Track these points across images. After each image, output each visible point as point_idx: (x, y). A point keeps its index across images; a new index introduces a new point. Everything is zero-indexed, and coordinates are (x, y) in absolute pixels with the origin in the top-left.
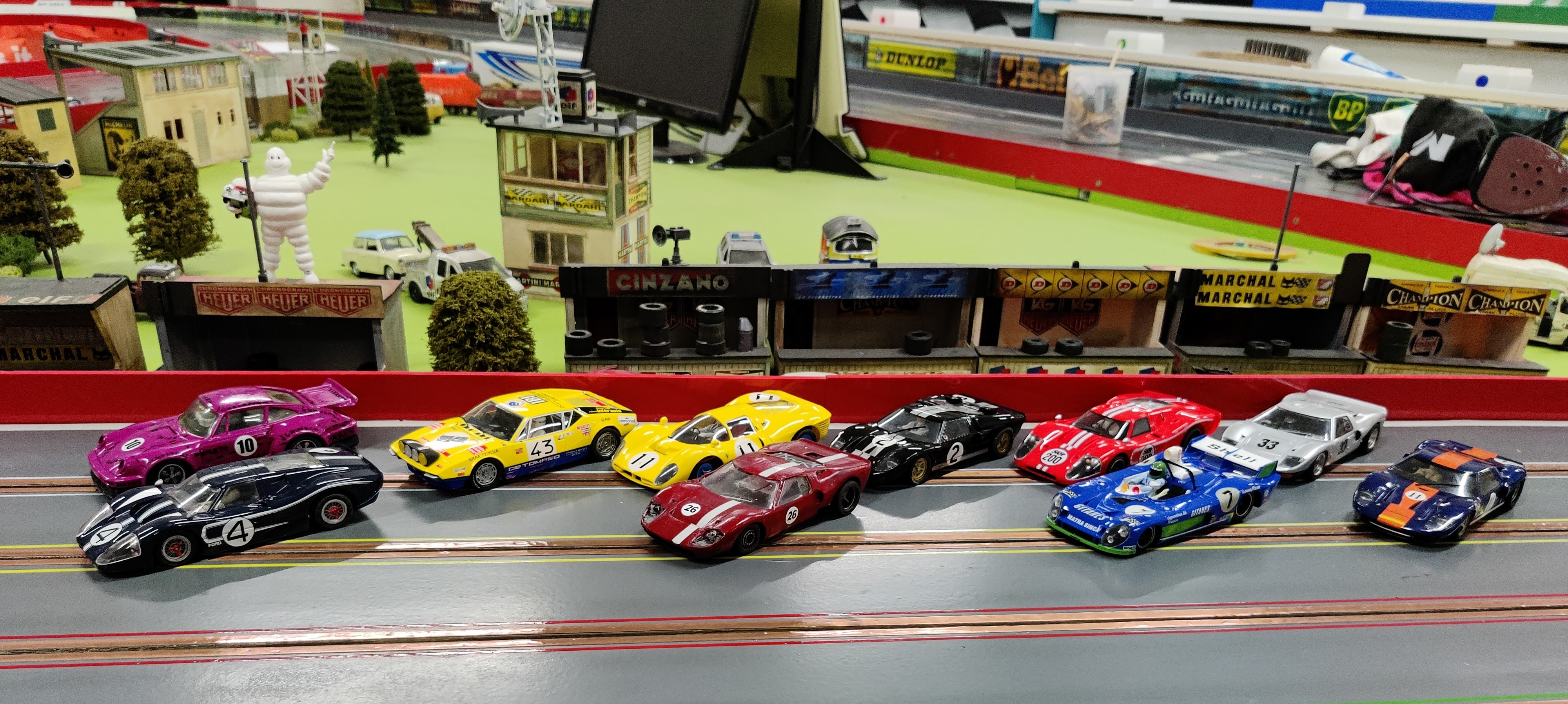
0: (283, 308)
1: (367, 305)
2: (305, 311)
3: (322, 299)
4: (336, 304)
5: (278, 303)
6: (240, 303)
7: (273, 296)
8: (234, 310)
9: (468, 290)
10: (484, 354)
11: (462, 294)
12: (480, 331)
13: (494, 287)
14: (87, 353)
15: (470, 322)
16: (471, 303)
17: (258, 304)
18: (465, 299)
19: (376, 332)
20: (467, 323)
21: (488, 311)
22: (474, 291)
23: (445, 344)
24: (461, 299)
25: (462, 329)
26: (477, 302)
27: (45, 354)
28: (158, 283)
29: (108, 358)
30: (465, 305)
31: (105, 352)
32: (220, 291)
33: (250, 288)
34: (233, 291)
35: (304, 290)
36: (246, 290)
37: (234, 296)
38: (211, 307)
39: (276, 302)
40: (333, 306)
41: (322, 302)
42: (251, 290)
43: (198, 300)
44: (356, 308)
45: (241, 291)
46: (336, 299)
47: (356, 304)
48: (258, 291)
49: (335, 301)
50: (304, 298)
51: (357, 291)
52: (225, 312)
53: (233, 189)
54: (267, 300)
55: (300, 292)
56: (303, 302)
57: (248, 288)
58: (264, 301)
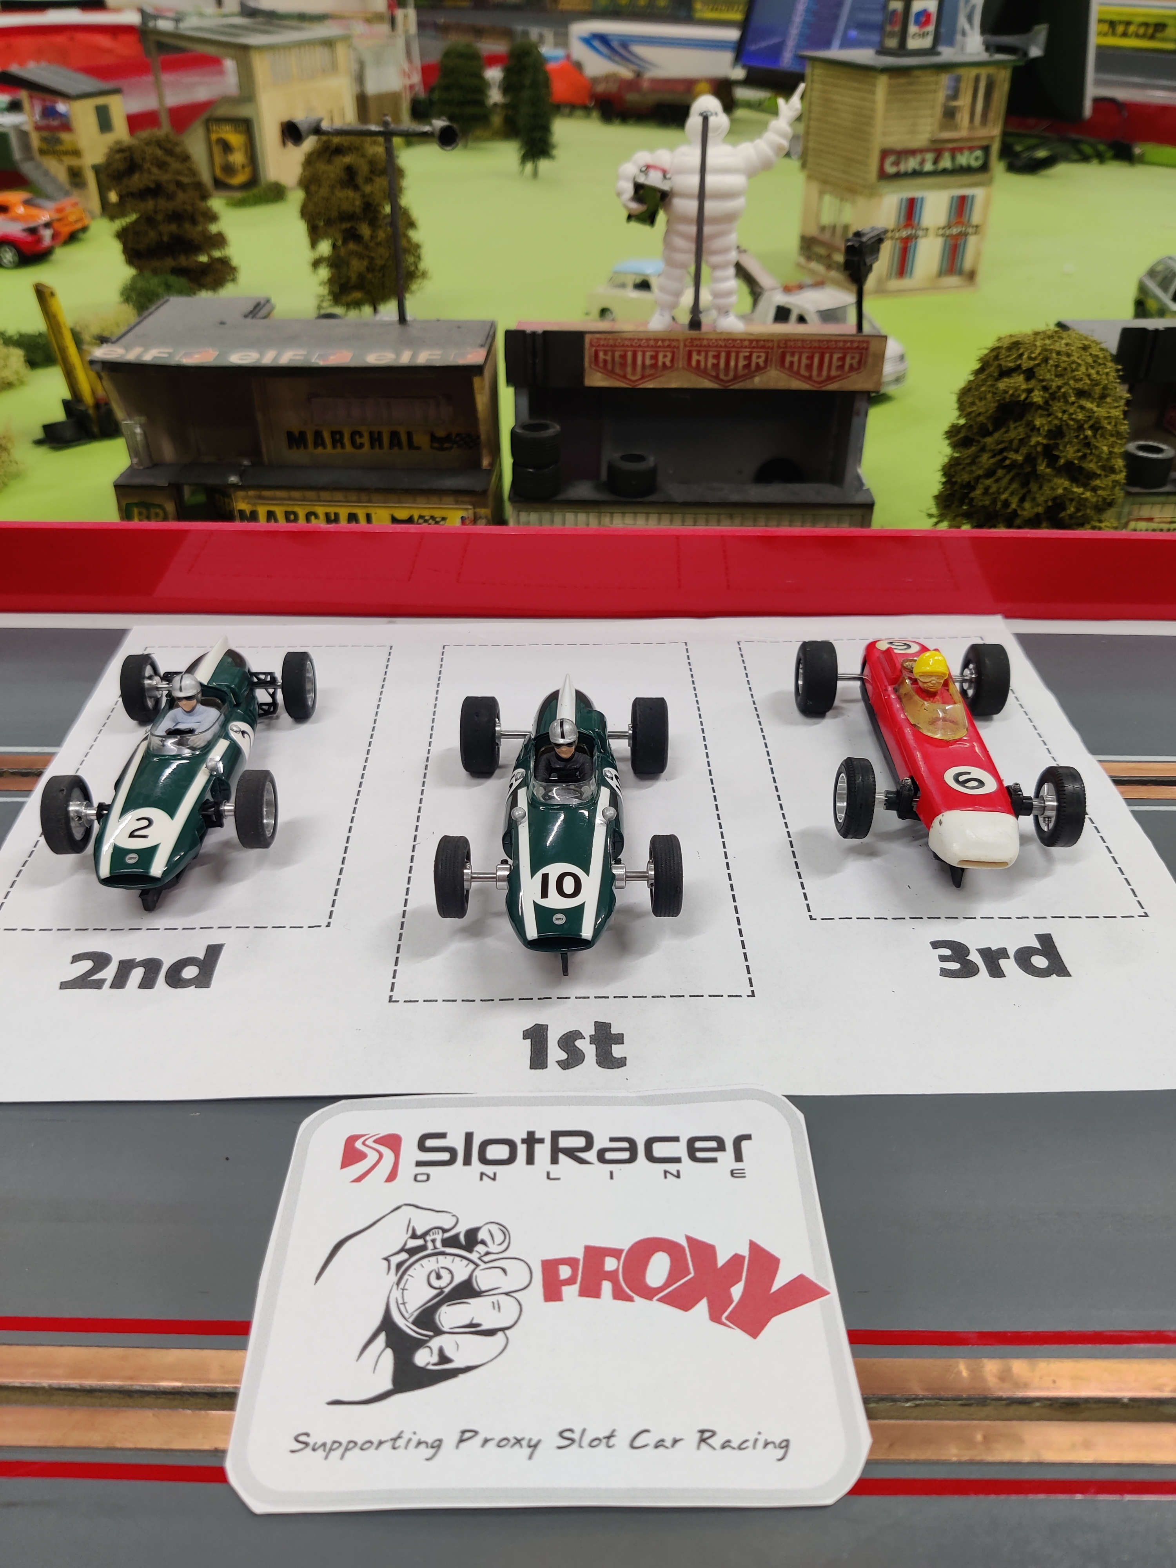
0: (722, 376)
1: (859, 368)
2: (757, 380)
3: (788, 359)
4: (809, 367)
5: (716, 366)
6: (654, 366)
7: (711, 354)
8: (643, 377)
9: (1057, 366)
10: (1067, 484)
11: (1046, 373)
12: (1070, 442)
13: (1100, 361)
14: (422, 439)
15: (1056, 426)
16: (1063, 390)
17: (683, 368)
18: (1050, 383)
19: (858, 414)
20: (1050, 428)
21: (1089, 405)
22: (1069, 369)
23: (994, 464)
24: (1044, 383)
25: (1040, 439)
26: (1074, 389)
27: (362, 440)
28: (534, 334)
29: (451, 448)
30: (1051, 394)
31: (448, 438)
32: (627, 346)
33: (673, 340)
34: (648, 346)
35: (762, 343)
36: (666, 343)
37: (648, 354)
38: (610, 373)
39: (713, 365)
40: (803, 372)
41: (787, 364)
42: (674, 344)
43: (590, 362)
44: (839, 373)
45: (659, 347)
46: (811, 358)
47: (841, 367)
48: (685, 346)
49: (809, 362)
50: (759, 357)
51: (849, 344)
52: (627, 382)
53: (647, 169)
54: (698, 362)
55: (754, 347)
56: (757, 364)
57: (669, 340)
58: (694, 363)
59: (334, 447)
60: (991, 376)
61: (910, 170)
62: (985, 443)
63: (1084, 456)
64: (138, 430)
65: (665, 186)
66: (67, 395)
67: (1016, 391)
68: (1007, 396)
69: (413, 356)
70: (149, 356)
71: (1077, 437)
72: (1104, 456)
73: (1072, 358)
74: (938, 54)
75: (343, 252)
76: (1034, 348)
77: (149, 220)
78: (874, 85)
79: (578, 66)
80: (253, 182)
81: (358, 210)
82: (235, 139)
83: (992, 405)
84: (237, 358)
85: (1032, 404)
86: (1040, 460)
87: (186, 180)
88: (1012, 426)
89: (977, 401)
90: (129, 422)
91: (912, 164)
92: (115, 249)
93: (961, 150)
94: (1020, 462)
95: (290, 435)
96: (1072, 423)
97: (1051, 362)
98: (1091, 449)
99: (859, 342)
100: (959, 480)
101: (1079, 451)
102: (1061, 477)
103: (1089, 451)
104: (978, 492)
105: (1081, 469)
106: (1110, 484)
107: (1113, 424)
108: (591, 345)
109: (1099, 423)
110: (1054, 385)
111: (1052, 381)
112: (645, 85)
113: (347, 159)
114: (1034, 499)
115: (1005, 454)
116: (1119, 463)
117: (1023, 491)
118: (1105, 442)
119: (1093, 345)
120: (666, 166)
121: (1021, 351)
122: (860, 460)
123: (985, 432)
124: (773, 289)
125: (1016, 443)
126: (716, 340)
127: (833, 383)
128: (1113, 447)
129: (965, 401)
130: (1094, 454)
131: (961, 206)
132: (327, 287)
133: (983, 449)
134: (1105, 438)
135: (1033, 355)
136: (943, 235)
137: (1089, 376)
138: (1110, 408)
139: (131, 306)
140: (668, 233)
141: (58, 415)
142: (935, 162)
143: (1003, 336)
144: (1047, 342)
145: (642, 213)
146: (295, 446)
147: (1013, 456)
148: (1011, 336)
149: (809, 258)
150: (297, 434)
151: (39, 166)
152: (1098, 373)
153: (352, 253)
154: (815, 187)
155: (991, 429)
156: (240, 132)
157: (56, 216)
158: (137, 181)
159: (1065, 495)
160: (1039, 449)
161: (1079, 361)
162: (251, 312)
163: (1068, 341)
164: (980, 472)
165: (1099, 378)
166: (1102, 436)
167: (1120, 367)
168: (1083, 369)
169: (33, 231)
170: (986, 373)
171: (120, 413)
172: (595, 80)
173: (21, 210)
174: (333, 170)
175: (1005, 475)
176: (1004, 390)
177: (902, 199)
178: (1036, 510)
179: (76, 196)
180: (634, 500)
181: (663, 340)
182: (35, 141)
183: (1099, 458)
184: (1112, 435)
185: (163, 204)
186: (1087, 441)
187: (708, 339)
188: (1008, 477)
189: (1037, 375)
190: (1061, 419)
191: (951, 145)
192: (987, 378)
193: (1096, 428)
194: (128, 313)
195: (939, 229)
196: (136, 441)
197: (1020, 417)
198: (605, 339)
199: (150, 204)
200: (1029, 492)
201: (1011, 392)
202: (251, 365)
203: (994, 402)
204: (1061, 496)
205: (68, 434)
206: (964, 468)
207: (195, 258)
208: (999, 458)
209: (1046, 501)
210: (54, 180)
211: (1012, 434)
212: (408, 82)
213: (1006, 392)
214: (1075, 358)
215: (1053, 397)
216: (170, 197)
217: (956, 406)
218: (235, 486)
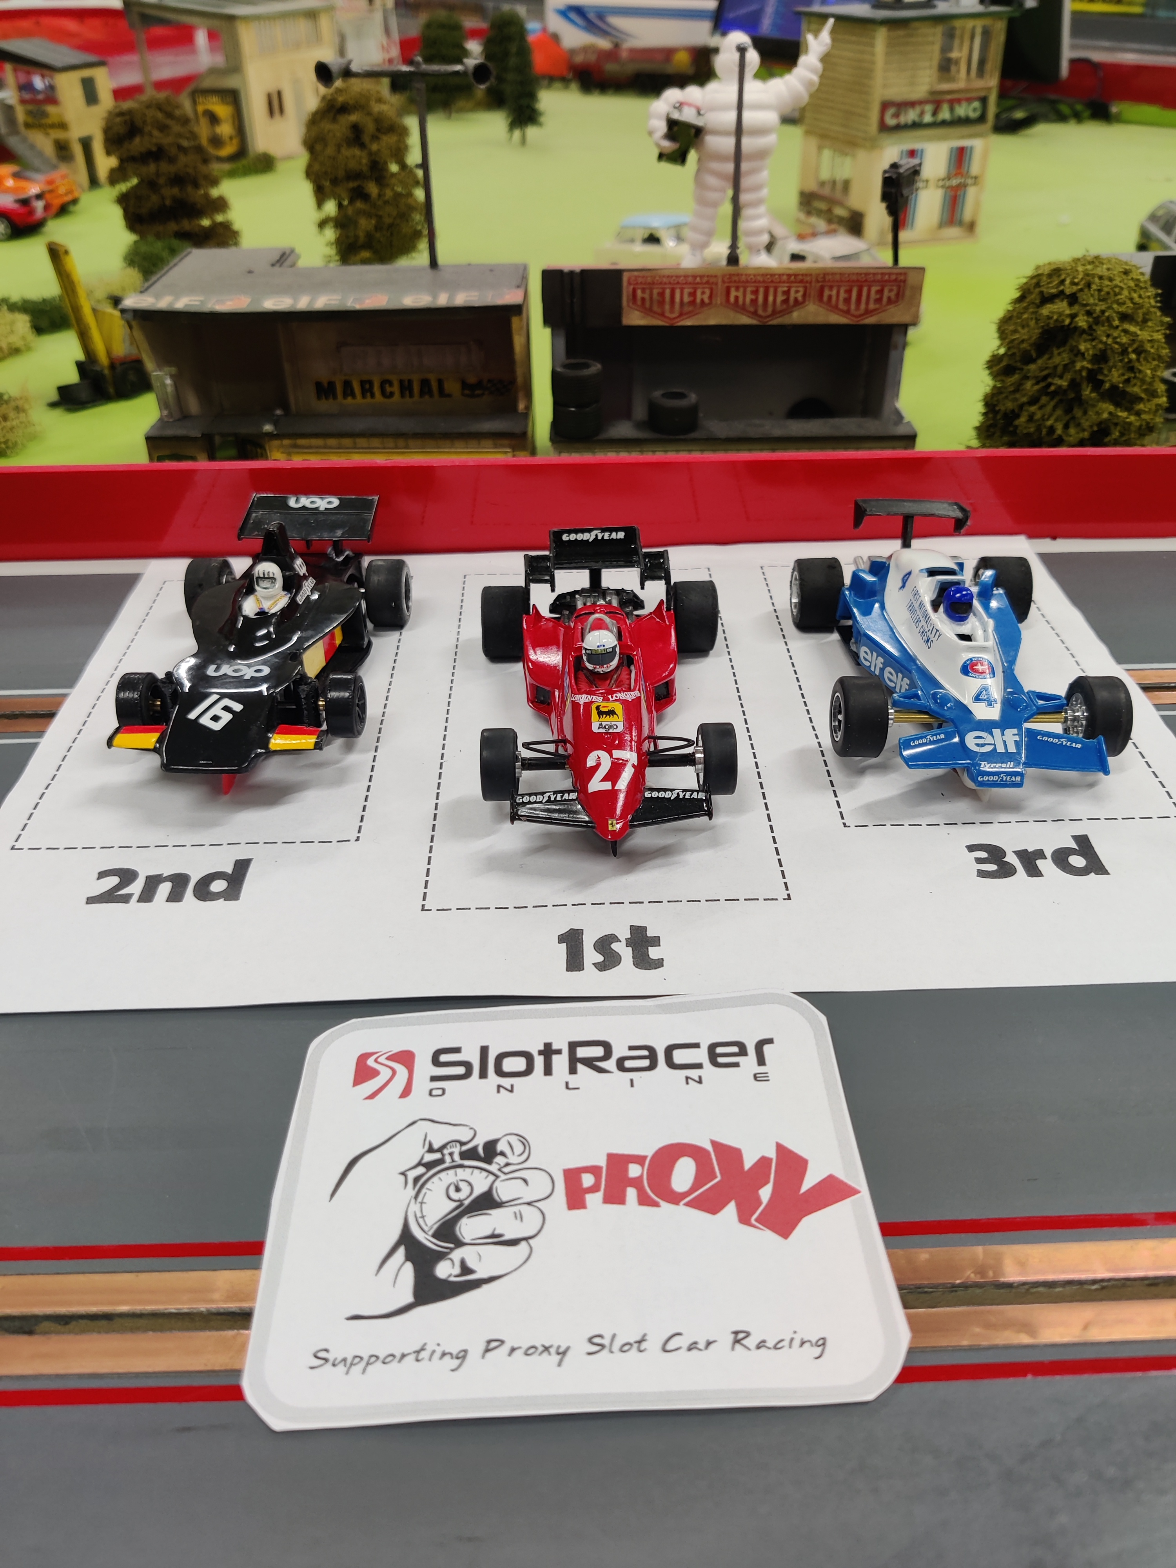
0: (760, 312)
1: (896, 301)
2: (795, 315)
3: (827, 293)
4: (847, 301)
5: (754, 302)
6: (693, 303)
7: (749, 290)
8: (681, 315)
9: (1100, 291)
10: (1111, 408)
11: (1089, 298)
12: (1115, 366)
13: (1142, 285)
14: (453, 387)
15: (1100, 350)
16: (1107, 314)
17: (721, 304)
18: (1094, 307)
19: (896, 347)
20: (1095, 352)
21: (1132, 329)
22: (1112, 293)
23: (1038, 391)
24: (1088, 308)
25: (1085, 363)
26: (1118, 313)
27: (391, 389)
28: (572, 273)
29: (483, 394)
30: (1094, 318)
31: (479, 385)
32: (665, 284)
33: (712, 276)
34: (686, 283)
35: (800, 277)
36: (705, 280)
37: (686, 291)
38: (648, 311)
39: (752, 301)
40: (841, 305)
41: (825, 298)
42: (712, 280)
43: (628, 301)
44: (877, 306)
45: (698, 283)
46: (849, 292)
47: (879, 301)
48: (723, 282)
49: (846, 296)
50: (797, 292)
51: (887, 277)
52: (665, 320)
53: (679, 106)
54: (737, 298)
55: (792, 282)
56: (796, 299)
57: (708, 276)
58: (732, 299)
59: (364, 396)
60: (1033, 303)
61: (910, 122)
62: (1029, 370)
63: (1128, 381)
64: (168, 381)
65: (698, 122)
66: (80, 356)
67: (1060, 316)
68: (1052, 321)
69: (450, 298)
70: (181, 304)
71: (1121, 361)
72: (1148, 379)
73: (1115, 282)
74: (934, 7)
75: (350, 211)
76: (1076, 273)
77: (150, 184)
78: (874, 38)
79: (555, 38)
80: (241, 153)
81: (365, 169)
82: (222, 110)
83: (1036, 331)
84: (271, 304)
85: (1076, 328)
86: (1084, 385)
87: (185, 143)
88: (1056, 352)
89: (1020, 329)
90: (158, 373)
91: (911, 116)
92: (116, 214)
93: (959, 101)
94: (1065, 388)
95: (318, 385)
96: (1116, 346)
97: (1094, 287)
98: (1135, 373)
99: (897, 274)
100: (1003, 408)
101: (1123, 375)
102: (1106, 402)
103: (1133, 375)
104: (1023, 419)
105: (1124, 393)
106: (1154, 408)
107: (1156, 347)
108: (629, 283)
109: (1142, 346)
110: (1098, 309)
111: (1096, 305)
112: (624, 55)
113: (354, 118)
114: (1078, 425)
115: (1050, 380)
116: (1162, 388)
117: (1067, 418)
118: (1148, 365)
119: (1133, 269)
120: (699, 103)
121: (1063, 277)
122: (897, 395)
123: (1028, 359)
124: (786, 238)
125: (1060, 369)
126: (754, 275)
127: (871, 316)
128: (1156, 371)
129: (1007, 329)
130: (1138, 378)
131: (960, 157)
132: (334, 247)
133: (1026, 378)
134: (1148, 362)
135: (1076, 280)
136: (943, 187)
137: (1131, 299)
138: (1153, 332)
139: (136, 269)
140: (698, 171)
141: (72, 377)
142: (935, 114)
143: (1041, 263)
144: (1089, 267)
145: (674, 152)
146: (324, 397)
147: (1058, 382)
148: (1050, 264)
149: (809, 213)
150: (326, 385)
151: (25, 140)
152: (1140, 296)
153: (360, 212)
154: (813, 142)
155: (1034, 355)
156: (227, 104)
157: (47, 188)
158: (138, 145)
159: (1110, 420)
160: (1084, 374)
161: (1121, 285)
162: (278, 261)
163: (1110, 266)
164: (1025, 399)
165: (1141, 301)
166: (1146, 359)
167: (1160, 291)
168: (1125, 293)
169: (25, 202)
170: (1027, 300)
171: (150, 365)
172: (573, 52)
173: (10, 183)
174: (339, 128)
175: (1049, 402)
176: (1048, 316)
177: (902, 152)
178: (1081, 435)
179: (64, 169)
180: (677, 437)
181: (701, 277)
182: (20, 115)
183: (1143, 381)
184: (1154, 359)
185: (165, 167)
186: (1131, 365)
187: (746, 275)
188: (1052, 404)
189: (1080, 300)
190: (1105, 343)
191: (949, 97)
192: (1029, 305)
193: (1139, 351)
194: (134, 275)
195: (939, 180)
196: (166, 392)
197: (1063, 343)
198: (643, 277)
199: (151, 168)
200: (1073, 418)
201: (1055, 317)
202: (287, 310)
203: (1038, 329)
204: (1106, 420)
205: (84, 395)
206: (1007, 397)
207: (197, 222)
208: (1042, 384)
209: (1091, 427)
210: (40, 154)
211: (1057, 360)
212: (387, 57)
213: (1049, 318)
214: (1117, 282)
215: (1097, 321)
216: (172, 160)
217: (996, 335)
218: (271, 436)
